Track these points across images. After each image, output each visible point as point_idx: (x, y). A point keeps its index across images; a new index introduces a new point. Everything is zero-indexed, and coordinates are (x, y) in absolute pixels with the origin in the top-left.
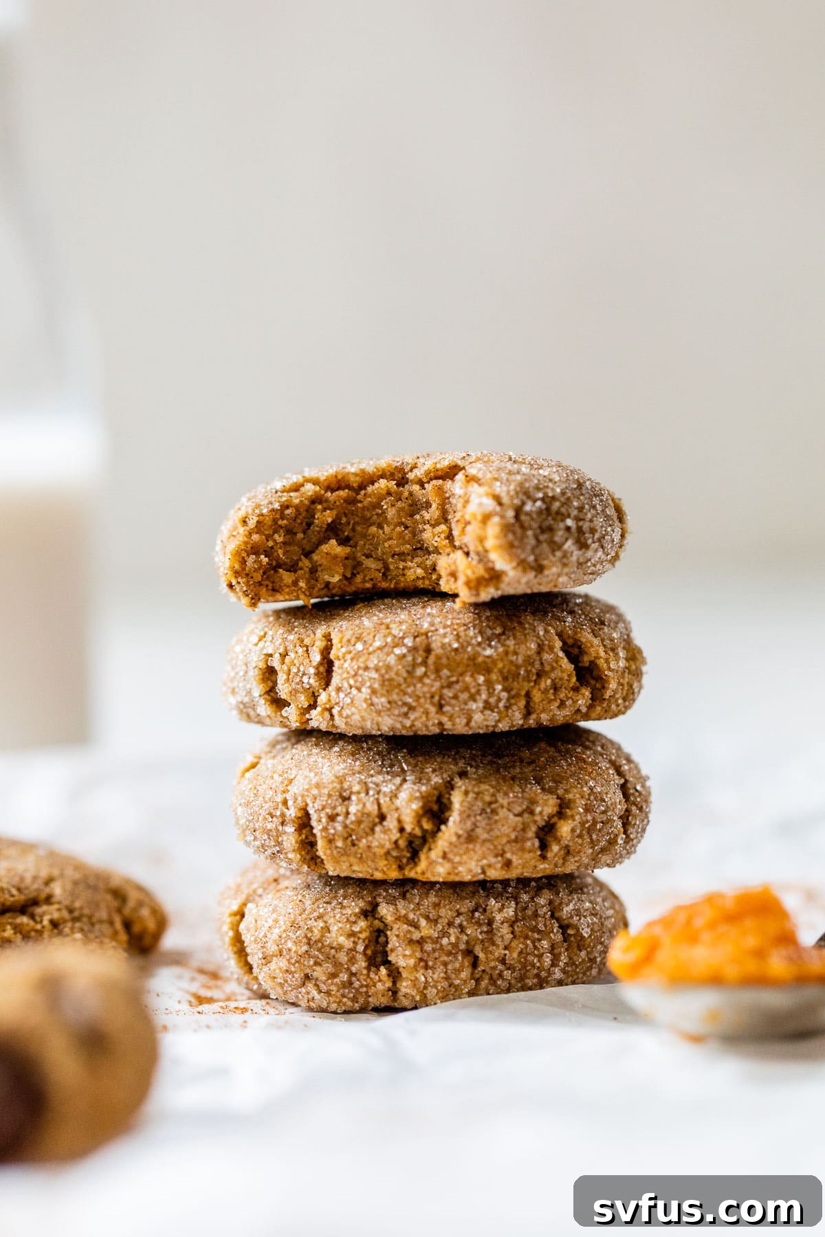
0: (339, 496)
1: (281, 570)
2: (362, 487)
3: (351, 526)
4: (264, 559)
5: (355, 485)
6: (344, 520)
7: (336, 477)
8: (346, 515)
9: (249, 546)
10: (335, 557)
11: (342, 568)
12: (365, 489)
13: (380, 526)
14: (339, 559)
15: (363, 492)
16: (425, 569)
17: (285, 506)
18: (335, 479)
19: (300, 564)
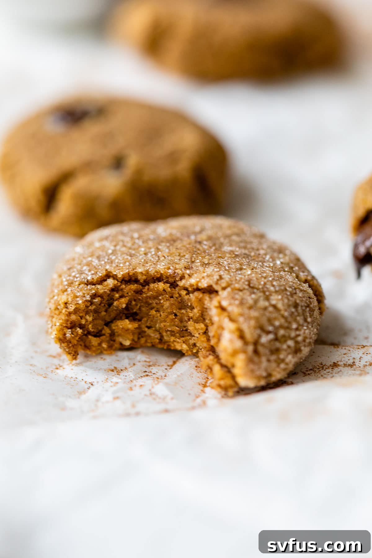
0: (130, 289)
1: (90, 337)
2: (146, 283)
3: (138, 307)
4: (80, 331)
5: (142, 281)
6: (134, 303)
7: (129, 274)
8: (135, 300)
9: (69, 323)
10: (128, 330)
11: (132, 336)
12: (149, 285)
13: (158, 311)
14: (130, 331)
15: (147, 287)
16: (188, 345)
17: (94, 296)
18: (127, 275)
19: (103, 332)
